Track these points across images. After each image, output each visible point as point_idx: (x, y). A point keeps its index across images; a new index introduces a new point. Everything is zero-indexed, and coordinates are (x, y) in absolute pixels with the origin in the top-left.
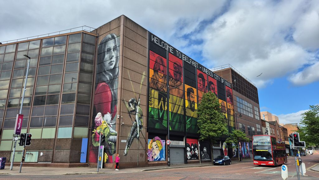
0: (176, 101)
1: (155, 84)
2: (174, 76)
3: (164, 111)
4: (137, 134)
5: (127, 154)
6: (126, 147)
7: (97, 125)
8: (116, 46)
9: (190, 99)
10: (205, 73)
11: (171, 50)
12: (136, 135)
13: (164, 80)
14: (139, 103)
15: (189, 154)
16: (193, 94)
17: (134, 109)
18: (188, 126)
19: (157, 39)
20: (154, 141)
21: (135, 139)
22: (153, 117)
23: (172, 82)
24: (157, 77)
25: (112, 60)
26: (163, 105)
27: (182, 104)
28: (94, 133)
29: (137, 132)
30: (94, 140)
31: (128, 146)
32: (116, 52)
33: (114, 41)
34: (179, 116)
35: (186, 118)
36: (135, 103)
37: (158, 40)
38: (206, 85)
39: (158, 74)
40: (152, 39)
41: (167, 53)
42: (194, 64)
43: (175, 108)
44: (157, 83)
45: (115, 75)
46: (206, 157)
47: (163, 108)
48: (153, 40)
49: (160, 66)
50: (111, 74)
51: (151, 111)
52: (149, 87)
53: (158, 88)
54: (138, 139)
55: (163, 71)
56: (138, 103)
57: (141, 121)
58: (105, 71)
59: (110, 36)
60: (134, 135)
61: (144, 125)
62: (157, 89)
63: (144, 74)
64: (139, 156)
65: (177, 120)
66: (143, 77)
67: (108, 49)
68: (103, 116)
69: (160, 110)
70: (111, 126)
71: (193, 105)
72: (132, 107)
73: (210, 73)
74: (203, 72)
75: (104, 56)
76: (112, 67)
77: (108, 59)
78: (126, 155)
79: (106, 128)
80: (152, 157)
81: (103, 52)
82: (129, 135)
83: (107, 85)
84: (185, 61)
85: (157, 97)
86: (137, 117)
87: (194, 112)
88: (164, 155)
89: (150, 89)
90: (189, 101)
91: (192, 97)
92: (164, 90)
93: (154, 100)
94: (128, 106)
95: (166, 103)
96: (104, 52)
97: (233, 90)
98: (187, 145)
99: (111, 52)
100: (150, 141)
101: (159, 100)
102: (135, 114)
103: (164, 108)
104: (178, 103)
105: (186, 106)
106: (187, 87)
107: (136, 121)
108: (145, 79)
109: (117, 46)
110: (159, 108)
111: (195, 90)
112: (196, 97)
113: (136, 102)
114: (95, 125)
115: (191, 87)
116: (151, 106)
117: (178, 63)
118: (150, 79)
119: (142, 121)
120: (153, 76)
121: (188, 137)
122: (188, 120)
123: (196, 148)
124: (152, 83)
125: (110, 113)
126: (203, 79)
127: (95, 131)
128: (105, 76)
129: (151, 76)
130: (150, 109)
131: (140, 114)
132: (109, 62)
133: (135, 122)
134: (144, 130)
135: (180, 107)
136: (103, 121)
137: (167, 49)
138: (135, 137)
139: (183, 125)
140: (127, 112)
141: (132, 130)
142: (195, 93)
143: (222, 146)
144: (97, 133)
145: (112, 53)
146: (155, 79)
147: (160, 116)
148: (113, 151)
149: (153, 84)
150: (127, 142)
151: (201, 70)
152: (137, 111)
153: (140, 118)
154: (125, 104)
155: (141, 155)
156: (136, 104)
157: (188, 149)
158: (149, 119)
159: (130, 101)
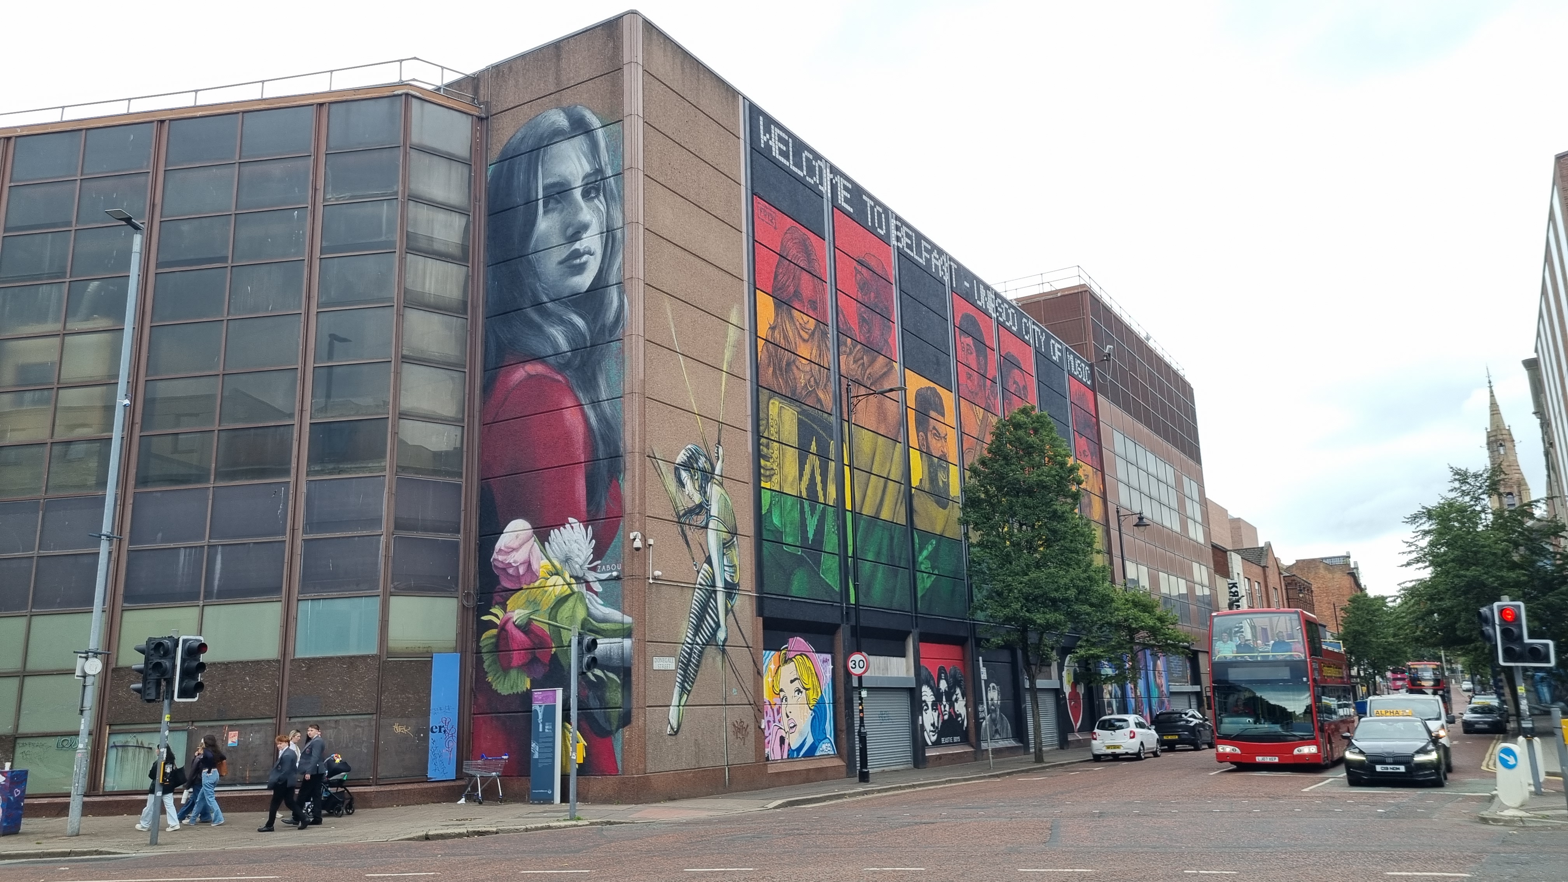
0: (870, 456)
1: (781, 370)
2: (860, 327)
3: (824, 510)
4: (718, 625)
5: (679, 726)
6: (677, 690)
7: (506, 584)
8: (599, 171)
9: (928, 447)
10: (986, 313)
11: (842, 194)
12: (715, 632)
13: (819, 347)
14: (718, 471)
15: (929, 718)
16: (940, 418)
17: (697, 499)
18: (925, 583)
19: (781, 139)
20: (787, 661)
21: (710, 650)
22: (778, 536)
23: (851, 358)
24: (791, 334)
25: (577, 245)
26: (818, 479)
27: (896, 473)
28: (490, 625)
29: (718, 617)
30: (494, 662)
31: (683, 688)
32: (600, 203)
33: (585, 148)
34: (886, 535)
35: (917, 540)
36: (703, 471)
37: (786, 144)
38: (993, 371)
39: (792, 318)
40: (764, 138)
41: (827, 207)
42: (939, 263)
43: (869, 492)
44: (788, 364)
45: (604, 325)
46: (997, 731)
47: (820, 493)
48: (767, 143)
49: (799, 279)
50: (579, 322)
51: (770, 511)
52: (757, 387)
53: (794, 392)
54: (724, 652)
55: (813, 304)
56: (713, 469)
57: (731, 561)
58: (538, 305)
59: (560, 120)
60: (706, 631)
61: (746, 580)
62: (792, 399)
63: (734, 318)
64: (731, 737)
65: (878, 554)
66: (732, 333)
67: (554, 185)
68: (542, 534)
69: (806, 504)
70: (597, 587)
71: (941, 476)
72: (692, 494)
73: (1007, 315)
74: (978, 308)
75: (531, 223)
76: (584, 281)
77: (556, 240)
78: (676, 733)
79: (562, 600)
80: (782, 740)
81: (519, 200)
82: (686, 633)
83: (559, 378)
84: (900, 253)
85: (794, 440)
86: (713, 540)
87: (946, 511)
88: (829, 727)
89: (764, 395)
90: (926, 453)
91: (938, 435)
92: (819, 400)
93: (782, 454)
94: (672, 486)
95: (832, 465)
96: (530, 203)
97: (1100, 398)
98: (921, 678)
99: (572, 202)
100: (770, 659)
101: (803, 451)
102: (706, 527)
103: (825, 495)
104: (882, 465)
105: (915, 483)
106: (916, 383)
107: (709, 561)
108: (739, 344)
109: (609, 172)
110: (804, 495)
111: (948, 398)
112: (952, 436)
113: (708, 466)
114: (499, 583)
115: (932, 385)
116: (768, 485)
117: (873, 264)
118: (761, 343)
119: (737, 563)
120: (773, 328)
121: (925, 638)
122: (925, 553)
123: (958, 691)
124: (769, 365)
125: (586, 523)
126: (981, 344)
127: (496, 616)
128: (539, 329)
129: (763, 331)
130: (766, 497)
131: (724, 523)
132: (560, 254)
133: (706, 566)
134: (744, 604)
135: (890, 484)
136: (541, 565)
137: (826, 189)
138: (707, 644)
139: (903, 576)
140: (670, 515)
141: (695, 606)
142: (950, 417)
143: (1061, 678)
144: (510, 626)
145: (577, 210)
146: (783, 343)
147: (811, 535)
148: (615, 714)
149: (774, 371)
150: (677, 667)
151: (968, 297)
152: (714, 511)
153: (726, 546)
154: (660, 475)
155: (740, 729)
156: (707, 476)
157: (928, 695)
158: (765, 552)
159: (681, 458)
